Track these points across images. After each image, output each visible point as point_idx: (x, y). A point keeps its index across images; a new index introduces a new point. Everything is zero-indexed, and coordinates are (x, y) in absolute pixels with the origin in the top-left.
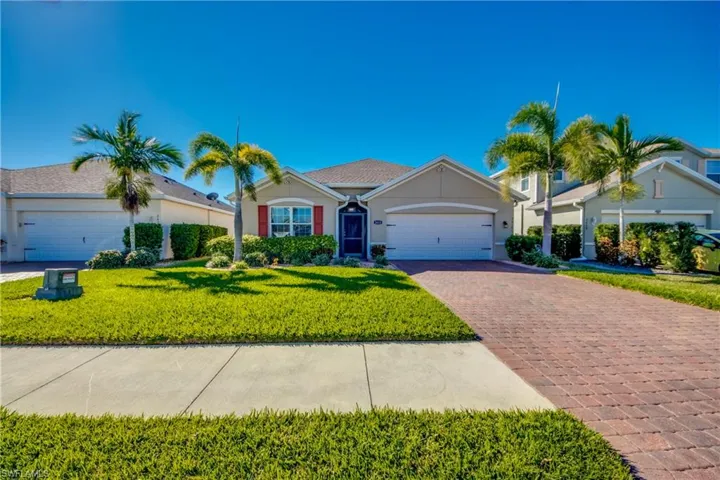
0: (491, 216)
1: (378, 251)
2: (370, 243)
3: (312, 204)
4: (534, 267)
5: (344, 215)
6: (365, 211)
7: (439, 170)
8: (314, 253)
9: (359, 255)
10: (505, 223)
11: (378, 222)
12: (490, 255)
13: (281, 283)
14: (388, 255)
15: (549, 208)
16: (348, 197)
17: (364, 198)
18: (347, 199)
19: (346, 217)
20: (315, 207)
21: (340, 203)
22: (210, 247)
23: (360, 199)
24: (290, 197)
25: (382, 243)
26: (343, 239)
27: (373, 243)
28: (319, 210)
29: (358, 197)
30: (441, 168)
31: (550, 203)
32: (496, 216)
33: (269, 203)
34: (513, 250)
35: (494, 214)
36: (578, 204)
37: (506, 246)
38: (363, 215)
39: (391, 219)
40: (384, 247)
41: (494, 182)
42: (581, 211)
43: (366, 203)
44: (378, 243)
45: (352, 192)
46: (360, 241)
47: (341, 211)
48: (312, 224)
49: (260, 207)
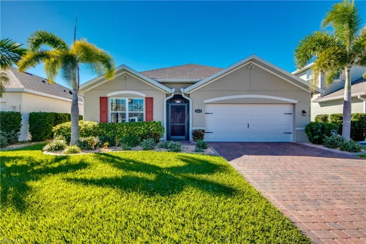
0: (292, 106)
1: (199, 135)
2: (191, 129)
3: (144, 95)
4: (337, 150)
5: (170, 105)
6: (188, 102)
7: (249, 67)
8: (143, 137)
9: (183, 137)
10: (304, 112)
11: (199, 111)
12: (291, 138)
13: (88, 177)
14: (207, 138)
15: (349, 98)
16: (174, 90)
17: (187, 90)
18: (172, 91)
19: (172, 106)
20: (147, 98)
21: (167, 95)
22: (55, 131)
23: (184, 91)
24: (126, 90)
25: (202, 128)
26: (170, 124)
27: (195, 128)
28: (149, 101)
29: (182, 90)
30: (251, 66)
31: (349, 94)
32: (296, 106)
33: (108, 95)
34: (314, 135)
35: (294, 104)
36: (362, 96)
37: (306, 131)
38: (186, 105)
39: (209, 108)
40: (203, 131)
41: (295, 78)
42: (364, 102)
43: (188, 95)
44: (198, 128)
45: (177, 86)
46: (184, 126)
47: (168, 102)
48: (144, 112)
49: (101, 98)
